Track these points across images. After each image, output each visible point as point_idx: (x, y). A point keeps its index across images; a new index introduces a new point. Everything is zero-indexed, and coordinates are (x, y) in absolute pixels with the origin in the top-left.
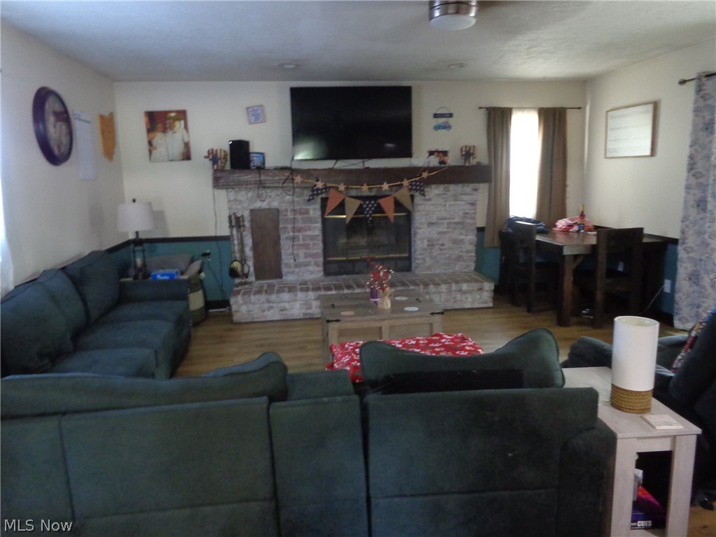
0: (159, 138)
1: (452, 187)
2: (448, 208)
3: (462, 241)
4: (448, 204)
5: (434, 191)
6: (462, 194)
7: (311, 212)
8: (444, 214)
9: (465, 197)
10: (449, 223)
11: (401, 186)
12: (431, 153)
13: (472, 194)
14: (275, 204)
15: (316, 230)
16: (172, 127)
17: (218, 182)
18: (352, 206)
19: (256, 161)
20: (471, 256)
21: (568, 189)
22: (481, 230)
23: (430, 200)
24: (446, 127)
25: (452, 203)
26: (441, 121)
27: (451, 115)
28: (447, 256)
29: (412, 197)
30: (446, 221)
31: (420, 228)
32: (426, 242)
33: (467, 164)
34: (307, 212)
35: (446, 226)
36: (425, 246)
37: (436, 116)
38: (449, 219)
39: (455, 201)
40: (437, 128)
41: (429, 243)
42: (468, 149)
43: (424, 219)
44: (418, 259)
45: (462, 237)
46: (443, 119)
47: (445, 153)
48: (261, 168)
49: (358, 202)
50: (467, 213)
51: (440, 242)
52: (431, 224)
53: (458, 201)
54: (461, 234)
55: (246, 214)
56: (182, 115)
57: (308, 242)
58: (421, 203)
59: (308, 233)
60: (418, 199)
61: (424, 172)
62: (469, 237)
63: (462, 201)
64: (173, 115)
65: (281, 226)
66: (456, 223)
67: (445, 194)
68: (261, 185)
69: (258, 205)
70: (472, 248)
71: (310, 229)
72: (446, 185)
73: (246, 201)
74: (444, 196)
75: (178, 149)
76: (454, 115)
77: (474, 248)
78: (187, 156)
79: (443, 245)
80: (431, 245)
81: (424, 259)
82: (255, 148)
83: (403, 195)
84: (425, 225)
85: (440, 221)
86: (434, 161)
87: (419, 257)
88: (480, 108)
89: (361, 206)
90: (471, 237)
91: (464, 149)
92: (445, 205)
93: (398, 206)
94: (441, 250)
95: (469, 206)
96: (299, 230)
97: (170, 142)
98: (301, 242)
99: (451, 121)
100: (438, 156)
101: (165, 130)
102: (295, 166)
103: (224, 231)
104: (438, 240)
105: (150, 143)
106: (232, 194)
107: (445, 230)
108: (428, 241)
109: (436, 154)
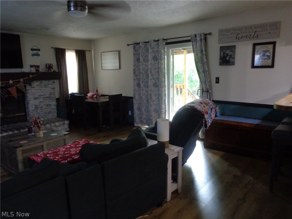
1: (44, 82)
2: (42, 91)
3: (50, 105)
4: (42, 89)
5: (35, 84)
6: (48, 85)
8: (41, 94)
9: (49, 86)
10: (44, 98)
11: (20, 81)
12: (32, 66)
13: (53, 85)
20: (55, 111)
21: (89, 81)
22: (58, 100)
23: (34, 87)
24: (38, 55)
25: (44, 88)
26: (35, 52)
27: (39, 50)
28: (44, 112)
29: (25, 87)
30: (42, 97)
31: (30, 101)
32: (34, 107)
33: (50, 72)
35: (42, 99)
36: (34, 108)
37: (32, 50)
38: (44, 95)
39: (45, 87)
40: (33, 55)
41: (35, 107)
42: (49, 65)
43: (32, 96)
44: (31, 115)
45: (50, 103)
46: (36, 52)
47: (38, 67)
50: (52, 93)
51: (41, 106)
52: (35, 98)
53: (47, 87)
54: (50, 102)
58: (30, 89)
60: (28, 87)
61: (31, 75)
62: (53, 103)
63: (49, 87)
66: (47, 97)
67: (41, 85)
70: (55, 107)
72: (41, 81)
74: (40, 86)
76: (41, 50)
77: (56, 107)
79: (42, 107)
80: (36, 107)
81: (33, 114)
83: (21, 85)
84: (33, 99)
85: (40, 97)
86: (33, 70)
87: (32, 114)
88: (52, 48)
90: (54, 103)
91: (48, 65)
92: (41, 90)
93: (19, 90)
94: (41, 110)
95: (52, 90)
99: (39, 52)
100: (35, 68)
104: (39, 105)
107: (43, 101)
108: (35, 106)
109: (34, 67)
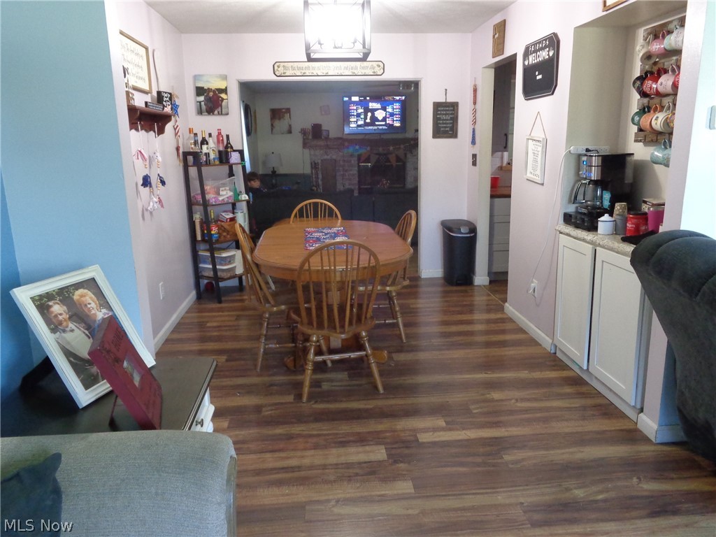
0: (277, 123)
7: (353, 162)
11: (400, 148)
14: (334, 157)
15: (355, 171)
16: (283, 117)
17: (305, 145)
18: (374, 158)
19: (324, 134)
23: (416, 156)
29: (405, 155)
31: (410, 171)
32: (413, 179)
34: (350, 161)
43: (412, 166)
48: (327, 138)
49: (377, 156)
52: (416, 169)
55: (319, 161)
56: (288, 110)
57: (351, 177)
58: (410, 157)
59: (351, 172)
60: (409, 155)
61: (412, 141)
64: (284, 110)
65: (337, 168)
68: (327, 147)
69: (326, 157)
71: (351, 170)
73: (319, 155)
75: (286, 128)
78: (290, 132)
80: (416, 180)
82: (324, 128)
83: (401, 153)
84: (413, 170)
89: (379, 158)
93: (398, 159)
96: (346, 171)
97: (282, 125)
98: (347, 177)
101: (280, 119)
102: (344, 137)
103: (308, 170)
105: (272, 125)
106: (312, 152)
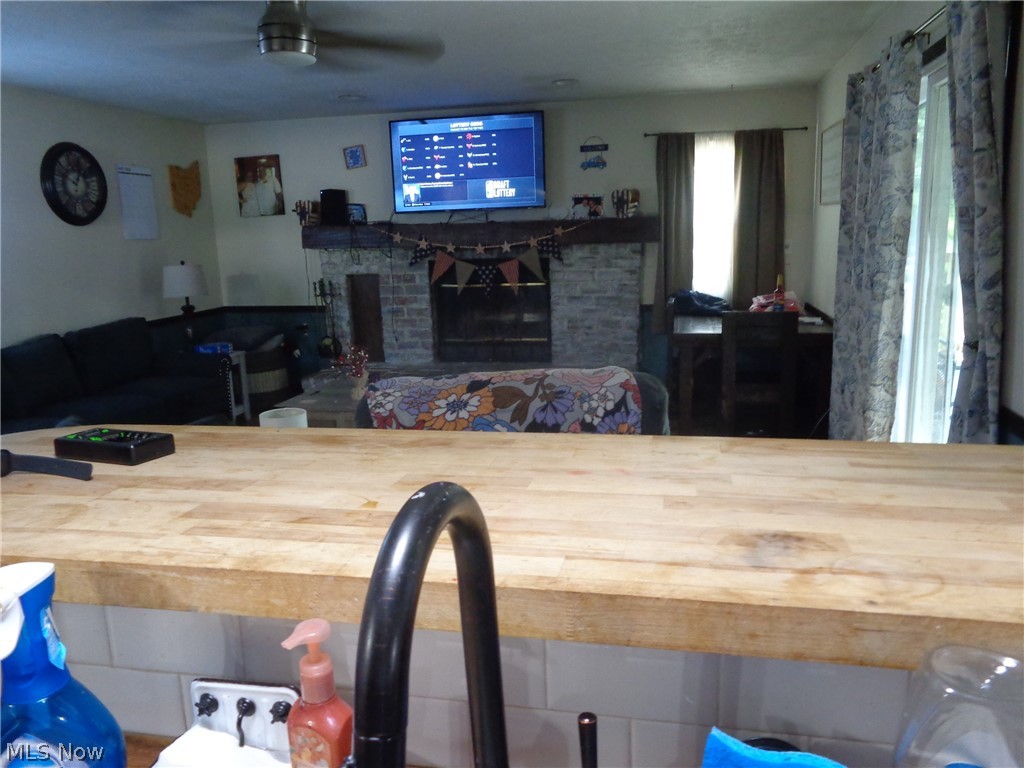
0: (250, 189)
1: (602, 249)
2: (596, 277)
3: (618, 322)
4: (597, 271)
5: (576, 254)
6: (616, 258)
7: (418, 280)
8: (592, 285)
9: (621, 262)
10: (598, 298)
11: (529, 246)
12: (578, 201)
13: (632, 259)
14: (374, 269)
15: (424, 302)
16: (262, 176)
17: (309, 241)
18: (465, 271)
19: (356, 215)
20: (631, 345)
22: (645, 310)
23: (570, 265)
24: (600, 164)
25: (604, 269)
26: (592, 155)
27: (605, 147)
28: (596, 342)
30: (593, 296)
31: (558, 304)
32: (566, 324)
33: (620, 216)
34: (412, 279)
35: (594, 300)
36: (565, 328)
37: (584, 149)
38: (599, 292)
39: (607, 266)
40: (586, 165)
41: (570, 325)
42: (620, 194)
43: (563, 291)
44: (556, 346)
45: (619, 318)
46: (595, 154)
47: (598, 201)
48: (363, 223)
49: (472, 268)
50: (625, 285)
51: (587, 323)
52: (572, 298)
53: (611, 266)
54: (616, 314)
55: (342, 280)
56: (274, 161)
57: (414, 317)
58: (558, 269)
59: (415, 306)
60: (554, 265)
61: (558, 227)
62: (628, 318)
63: (616, 267)
64: (264, 161)
65: (382, 296)
66: (608, 298)
67: (593, 258)
68: (354, 244)
69: (355, 269)
70: (633, 333)
71: (415, 300)
72: (593, 246)
73: (336, 264)
74: (591, 260)
75: (270, 201)
76: (610, 147)
77: (636, 334)
78: (280, 210)
79: (589, 328)
80: (573, 326)
81: (563, 346)
82: (355, 198)
83: (530, 258)
84: (565, 301)
85: (585, 295)
86: (582, 211)
87: (557, 343)
88: (646, 135)
89: (475, 272)
90: (632, 318)
91: (615, 195)
92: (592, 273)
94: (587, 334)
95: (628, 275)
96: (403, 302)
98: (406, 317)
99: (605, 155)
100: (588, 204)
101: (255, 180)
102: (397, 219)
103: (308, 298)
104: (582, 321)
105: (240, 196)
106: (325, 254)
107: (594, 307)
108: (569, 322)
109: (585, 201)
